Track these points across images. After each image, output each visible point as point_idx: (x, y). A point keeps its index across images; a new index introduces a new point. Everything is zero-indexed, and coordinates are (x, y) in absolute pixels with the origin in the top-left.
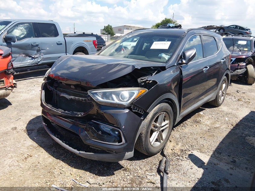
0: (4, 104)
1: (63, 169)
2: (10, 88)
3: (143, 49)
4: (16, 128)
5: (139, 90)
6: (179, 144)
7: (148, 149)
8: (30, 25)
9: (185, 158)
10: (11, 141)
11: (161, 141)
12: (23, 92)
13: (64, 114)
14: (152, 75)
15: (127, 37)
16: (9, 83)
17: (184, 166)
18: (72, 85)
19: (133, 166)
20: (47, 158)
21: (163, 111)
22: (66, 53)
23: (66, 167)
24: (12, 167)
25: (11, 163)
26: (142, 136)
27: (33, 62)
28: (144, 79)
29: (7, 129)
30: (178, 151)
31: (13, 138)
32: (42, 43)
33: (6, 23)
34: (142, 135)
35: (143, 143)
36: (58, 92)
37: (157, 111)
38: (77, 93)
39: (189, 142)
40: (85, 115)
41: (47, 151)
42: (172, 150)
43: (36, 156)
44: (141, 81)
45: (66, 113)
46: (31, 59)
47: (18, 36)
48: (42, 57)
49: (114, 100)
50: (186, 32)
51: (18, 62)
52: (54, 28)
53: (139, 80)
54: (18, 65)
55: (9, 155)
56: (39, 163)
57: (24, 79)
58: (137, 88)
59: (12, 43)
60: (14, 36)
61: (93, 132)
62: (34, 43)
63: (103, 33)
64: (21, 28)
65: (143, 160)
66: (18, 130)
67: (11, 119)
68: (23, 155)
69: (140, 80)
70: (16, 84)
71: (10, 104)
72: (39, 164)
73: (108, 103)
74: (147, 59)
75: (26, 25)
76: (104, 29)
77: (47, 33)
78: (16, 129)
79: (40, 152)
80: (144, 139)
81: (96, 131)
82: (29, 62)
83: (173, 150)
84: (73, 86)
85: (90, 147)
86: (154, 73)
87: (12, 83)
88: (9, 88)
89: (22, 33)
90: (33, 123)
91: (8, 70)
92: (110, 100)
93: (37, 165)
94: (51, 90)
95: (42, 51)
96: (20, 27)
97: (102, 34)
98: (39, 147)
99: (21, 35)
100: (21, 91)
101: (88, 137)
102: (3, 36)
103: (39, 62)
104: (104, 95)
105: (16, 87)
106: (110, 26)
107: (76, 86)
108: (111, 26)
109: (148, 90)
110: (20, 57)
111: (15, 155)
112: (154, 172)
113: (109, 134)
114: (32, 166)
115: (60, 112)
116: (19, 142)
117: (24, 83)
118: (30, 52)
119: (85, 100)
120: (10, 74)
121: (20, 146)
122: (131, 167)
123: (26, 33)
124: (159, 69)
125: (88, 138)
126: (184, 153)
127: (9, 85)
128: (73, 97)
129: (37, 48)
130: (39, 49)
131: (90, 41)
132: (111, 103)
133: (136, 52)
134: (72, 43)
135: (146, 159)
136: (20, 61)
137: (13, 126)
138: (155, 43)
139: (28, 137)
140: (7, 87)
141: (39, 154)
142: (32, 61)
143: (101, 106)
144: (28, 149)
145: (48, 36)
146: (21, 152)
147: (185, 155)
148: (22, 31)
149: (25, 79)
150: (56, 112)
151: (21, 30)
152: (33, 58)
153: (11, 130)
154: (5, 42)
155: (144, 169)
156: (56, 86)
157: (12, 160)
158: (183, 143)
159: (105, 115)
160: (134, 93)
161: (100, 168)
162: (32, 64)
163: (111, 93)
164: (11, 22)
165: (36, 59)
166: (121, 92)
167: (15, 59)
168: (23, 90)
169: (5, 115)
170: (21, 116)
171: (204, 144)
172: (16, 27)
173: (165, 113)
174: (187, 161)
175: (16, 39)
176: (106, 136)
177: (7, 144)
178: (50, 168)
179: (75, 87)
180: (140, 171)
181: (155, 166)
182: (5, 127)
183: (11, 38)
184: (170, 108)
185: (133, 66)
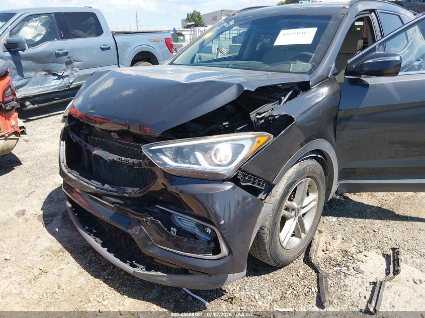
0: (8, 164)
1: (105, 303)
2: (13, 136)
3: (257, 49)
4: (23, 212)
5: (253, 139)
6: (338, 236)
7: (277, 256)
8: (51, 17)
9: (353, 268)
10: (12, 239)
11: (303, 234)
12: (43, 140)
13: (101, 190)
14: (280, 103)
15: (225, 24)
16: (9, 127)
17: (352, 289)
18: (114, 132)
19: (245, 290)
20: (76, 276)
21: (307, 177)
22: (118, 64)
23: (110, 297)
24: (8, 298)
25: (7, 289)
26: (263, 232)
27: (60, 84)
28: (265, 112)
29: (8, 215)
30: (336, 253)
31: (16, 234)
32: (74, 49)
33: (6, 17)
34: (264, 230)
35: (267, 246)
36: (89, 147)
37: (294, 178)
38: (126, 147)
39: (358, 232)
40: (141, 195)
41: (76, 259)
42: (323, 251)
43: (55, 271)
44: (258, 117)
45: (106, 190)
46: (57, 79)
47: (30, 40)
48: (75, 74)
49: (200, 165)
50: (347, 7)
51: (34, 85)
52: (94, 21)
53: (253, 115)
54: (35, 91)
55: (6, 269)
56: (59, 287)
57: (47, 115)
58: (250, 135)
59: (21, 52)
60: (21, 40)
61: (160, 231)
62: (59, 50)
63: (185, 26)
64: (36, 23)
65: (267, 276)
66: (27, 217)
67: (16, 193)
68: (30, 270)
69: (255, 114)
70: (25, 128)
71: (18, 163)
72: (60, 290)
73: (186, 170)
74: (267, 66)
75: (43, 19)
76: (188, 19)
77: (82, 31)
78: (24, 214)
79: (64, 262)
80: (267, 239)
81: (166, 229)
82: (53, 84)
83: (327, 252)
84: (115, 134)
85: (155, 260)
86: (285, 96)
87: (16, 126)
88: (11, 137)
89: (37, 32)
90: (56, 200)
91: (4, 104)
92: (191, 163)
93: (55, 292)
94: (77, 142)
95: (76, 63)
96: (33, 21)
97: (184, 28)
98: (63, 252)
99: (36, 37)
100: (40, 138)
101: (151, 241)
102: (3, 40)
103: (71, 83)
104: (179, 154)
105: (25, 134)
106: (197, 13)
107: (123, 134)
108: (199, 13)
109: (272, 136)
110: (36, 76)
111: (16, 269)
112: (289, 304)
113: (193, 236)
114: (45, 295)
115: (94, 188)
116: (26, 242)
117: (48, 123)
118: (53, 66)
119: (140, 165)
120: (9, 110)
121: (27, 250)
122: (242, 293)
123: (44, 33)
124: (296, 87)
125: (150, 243)
126: (351, 258)
127: (10, 130)
128: (115, 157)
129: (65, 58)
130: (69, 60)
131: (160, 40)
132: (194, 172)
133: (245, 55)
134: (127, 46)
135: (271, 274)
136: (37, 83)
137: (19, 207)
138: (282, 32)
139: (45, 229)
140: (7, 135)
141: (62, 266)
142: (59, 82)
143: (172, 177)
144: (42, 256)
145: (85, 35)
146: (28, 264)
147: (352, 261)
148: (36, 30)
149: (49, 114)
150: (86, 186)
151: (36, 28)
152: (60, 77)
153: (15, 217)
154: (7, 51)
155: (269, 297)
156: (85, 132)
157: (9, 280)
158: (345, 235)
159: (182, 196)
160: (243, 146)
161: (178, 297)
162: (59, 88)
163: (193, 148)
164: (15, 14)
165: (66, 79)
166: (215, 145)
167: (27, 80)
168: (45, 135)
169: (8, 186)
170: (36, 187)
171: (388, 235)
172: (26, 22)
173: (309, 179)
174: (358, 276)
175: (26, 45)
176: (185, 240)
177: (5, 246)
178: (80, 300)
179: (119, 135)
180: (260, 303)
181: (291, 289)
182: (4, 210)
183: (17, 44)
184: (319, 168)
185: (240, 86)
